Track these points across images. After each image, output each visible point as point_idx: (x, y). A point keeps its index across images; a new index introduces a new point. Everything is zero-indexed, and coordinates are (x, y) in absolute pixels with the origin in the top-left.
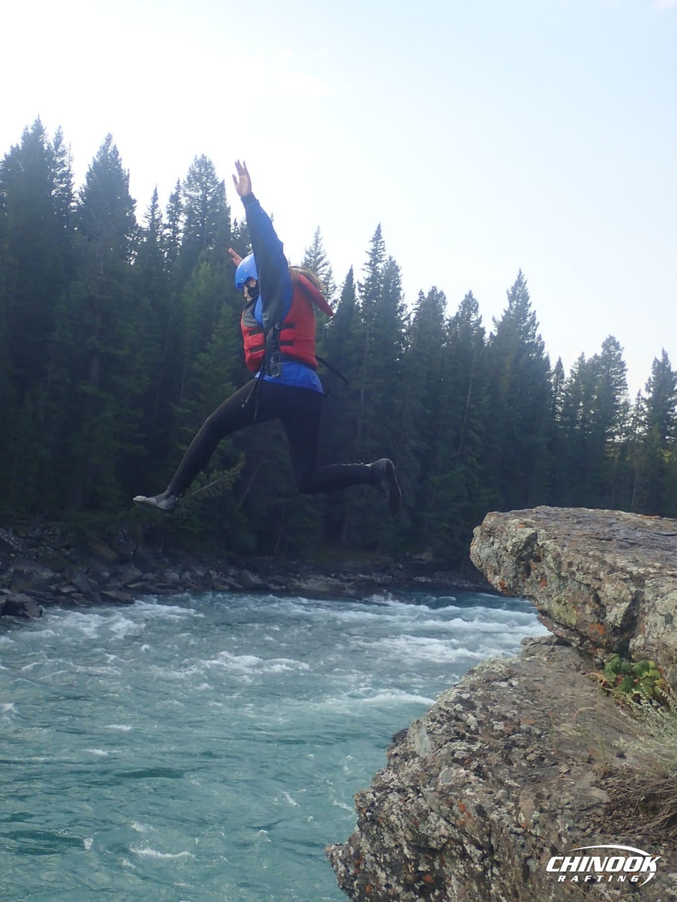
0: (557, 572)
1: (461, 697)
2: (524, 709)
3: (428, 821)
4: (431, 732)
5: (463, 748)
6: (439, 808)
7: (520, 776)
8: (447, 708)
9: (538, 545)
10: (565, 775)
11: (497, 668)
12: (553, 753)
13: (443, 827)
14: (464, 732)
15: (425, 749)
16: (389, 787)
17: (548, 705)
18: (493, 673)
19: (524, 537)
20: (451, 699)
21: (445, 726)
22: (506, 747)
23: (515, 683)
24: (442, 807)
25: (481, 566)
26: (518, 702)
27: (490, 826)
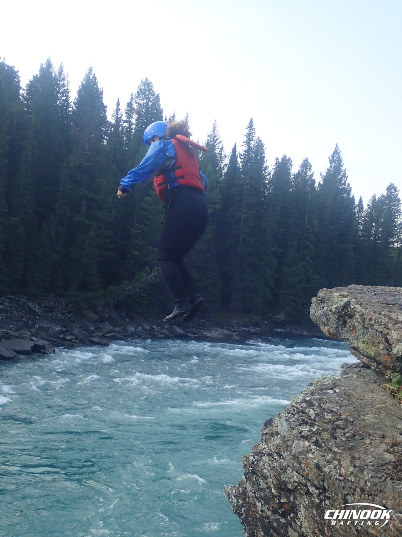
0: (362, 324)
1: (305, 399)
2: (343, 406)
3: (287, 473)
4: (287, 420)
5: (306, 429)
7: (341, 446)
8: (297, 406)
9: (351, 308)
10: (368, 445)
11: (326, 382)
12: (361, 432)
13: (295, 476)
14: (307, 420)
15: (284, 430)
16: (263, 453)
17: (358, 404)
18: (324, 385)
19: (342, 303)
20: (300, 400)
21: (296, 416)
22: (332, 429)
23: (337, 391)
24: (294, 465)
25: (316, 321)
26: (340, 402)
27: (324, 475)
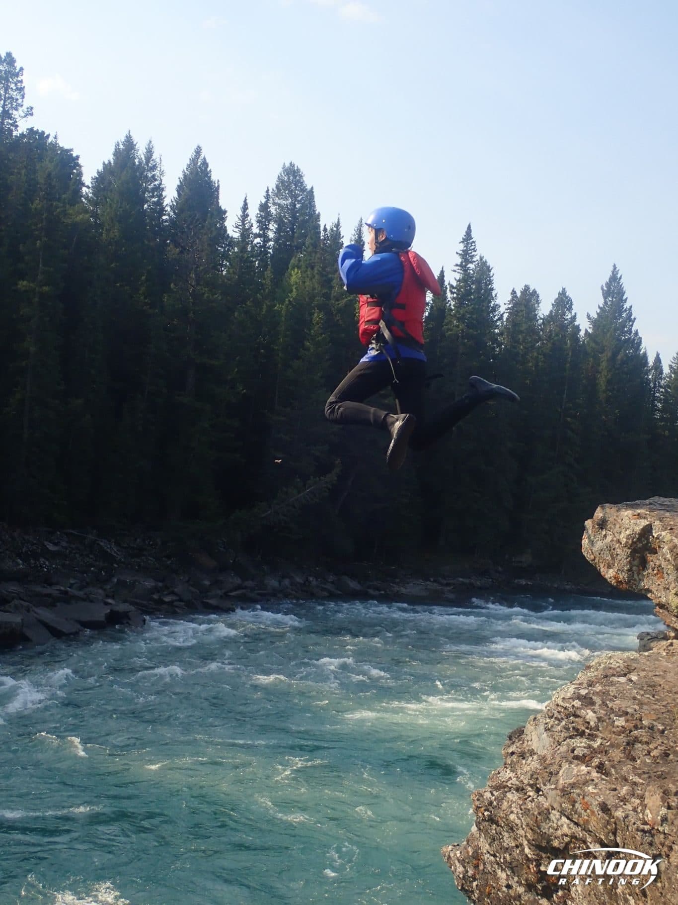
0: (673, 563)
1: (579, 693)
2: (645, 704)
3: (550, 820)
4: (549, 729)
5: (583, 744)
6: (561, 806)
7: (644, 773)
8: (564, 705)
9: (653, 536)
11: (614, 664)
13: (565, 826)
14: (583, 728)
15: (544, 747)
16: (507, 786)
17: (669, 700)
18: (610, 668)
19: (638, 529)
20: (569, 695)
21: (564, 723)
22: (628, 744)
23: (634, 678)
24: (563, 805)
25: (594, 560)
26: (638, 697)
27: (615, 823)
